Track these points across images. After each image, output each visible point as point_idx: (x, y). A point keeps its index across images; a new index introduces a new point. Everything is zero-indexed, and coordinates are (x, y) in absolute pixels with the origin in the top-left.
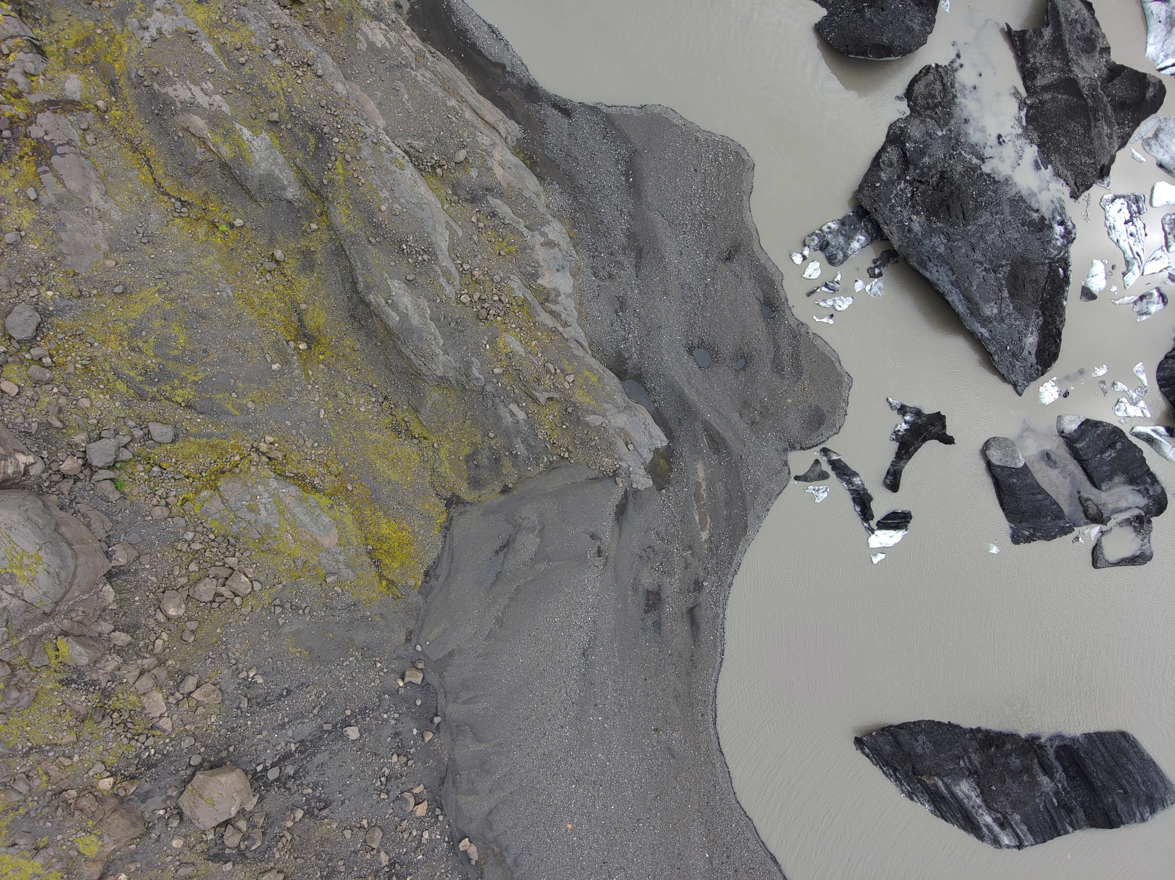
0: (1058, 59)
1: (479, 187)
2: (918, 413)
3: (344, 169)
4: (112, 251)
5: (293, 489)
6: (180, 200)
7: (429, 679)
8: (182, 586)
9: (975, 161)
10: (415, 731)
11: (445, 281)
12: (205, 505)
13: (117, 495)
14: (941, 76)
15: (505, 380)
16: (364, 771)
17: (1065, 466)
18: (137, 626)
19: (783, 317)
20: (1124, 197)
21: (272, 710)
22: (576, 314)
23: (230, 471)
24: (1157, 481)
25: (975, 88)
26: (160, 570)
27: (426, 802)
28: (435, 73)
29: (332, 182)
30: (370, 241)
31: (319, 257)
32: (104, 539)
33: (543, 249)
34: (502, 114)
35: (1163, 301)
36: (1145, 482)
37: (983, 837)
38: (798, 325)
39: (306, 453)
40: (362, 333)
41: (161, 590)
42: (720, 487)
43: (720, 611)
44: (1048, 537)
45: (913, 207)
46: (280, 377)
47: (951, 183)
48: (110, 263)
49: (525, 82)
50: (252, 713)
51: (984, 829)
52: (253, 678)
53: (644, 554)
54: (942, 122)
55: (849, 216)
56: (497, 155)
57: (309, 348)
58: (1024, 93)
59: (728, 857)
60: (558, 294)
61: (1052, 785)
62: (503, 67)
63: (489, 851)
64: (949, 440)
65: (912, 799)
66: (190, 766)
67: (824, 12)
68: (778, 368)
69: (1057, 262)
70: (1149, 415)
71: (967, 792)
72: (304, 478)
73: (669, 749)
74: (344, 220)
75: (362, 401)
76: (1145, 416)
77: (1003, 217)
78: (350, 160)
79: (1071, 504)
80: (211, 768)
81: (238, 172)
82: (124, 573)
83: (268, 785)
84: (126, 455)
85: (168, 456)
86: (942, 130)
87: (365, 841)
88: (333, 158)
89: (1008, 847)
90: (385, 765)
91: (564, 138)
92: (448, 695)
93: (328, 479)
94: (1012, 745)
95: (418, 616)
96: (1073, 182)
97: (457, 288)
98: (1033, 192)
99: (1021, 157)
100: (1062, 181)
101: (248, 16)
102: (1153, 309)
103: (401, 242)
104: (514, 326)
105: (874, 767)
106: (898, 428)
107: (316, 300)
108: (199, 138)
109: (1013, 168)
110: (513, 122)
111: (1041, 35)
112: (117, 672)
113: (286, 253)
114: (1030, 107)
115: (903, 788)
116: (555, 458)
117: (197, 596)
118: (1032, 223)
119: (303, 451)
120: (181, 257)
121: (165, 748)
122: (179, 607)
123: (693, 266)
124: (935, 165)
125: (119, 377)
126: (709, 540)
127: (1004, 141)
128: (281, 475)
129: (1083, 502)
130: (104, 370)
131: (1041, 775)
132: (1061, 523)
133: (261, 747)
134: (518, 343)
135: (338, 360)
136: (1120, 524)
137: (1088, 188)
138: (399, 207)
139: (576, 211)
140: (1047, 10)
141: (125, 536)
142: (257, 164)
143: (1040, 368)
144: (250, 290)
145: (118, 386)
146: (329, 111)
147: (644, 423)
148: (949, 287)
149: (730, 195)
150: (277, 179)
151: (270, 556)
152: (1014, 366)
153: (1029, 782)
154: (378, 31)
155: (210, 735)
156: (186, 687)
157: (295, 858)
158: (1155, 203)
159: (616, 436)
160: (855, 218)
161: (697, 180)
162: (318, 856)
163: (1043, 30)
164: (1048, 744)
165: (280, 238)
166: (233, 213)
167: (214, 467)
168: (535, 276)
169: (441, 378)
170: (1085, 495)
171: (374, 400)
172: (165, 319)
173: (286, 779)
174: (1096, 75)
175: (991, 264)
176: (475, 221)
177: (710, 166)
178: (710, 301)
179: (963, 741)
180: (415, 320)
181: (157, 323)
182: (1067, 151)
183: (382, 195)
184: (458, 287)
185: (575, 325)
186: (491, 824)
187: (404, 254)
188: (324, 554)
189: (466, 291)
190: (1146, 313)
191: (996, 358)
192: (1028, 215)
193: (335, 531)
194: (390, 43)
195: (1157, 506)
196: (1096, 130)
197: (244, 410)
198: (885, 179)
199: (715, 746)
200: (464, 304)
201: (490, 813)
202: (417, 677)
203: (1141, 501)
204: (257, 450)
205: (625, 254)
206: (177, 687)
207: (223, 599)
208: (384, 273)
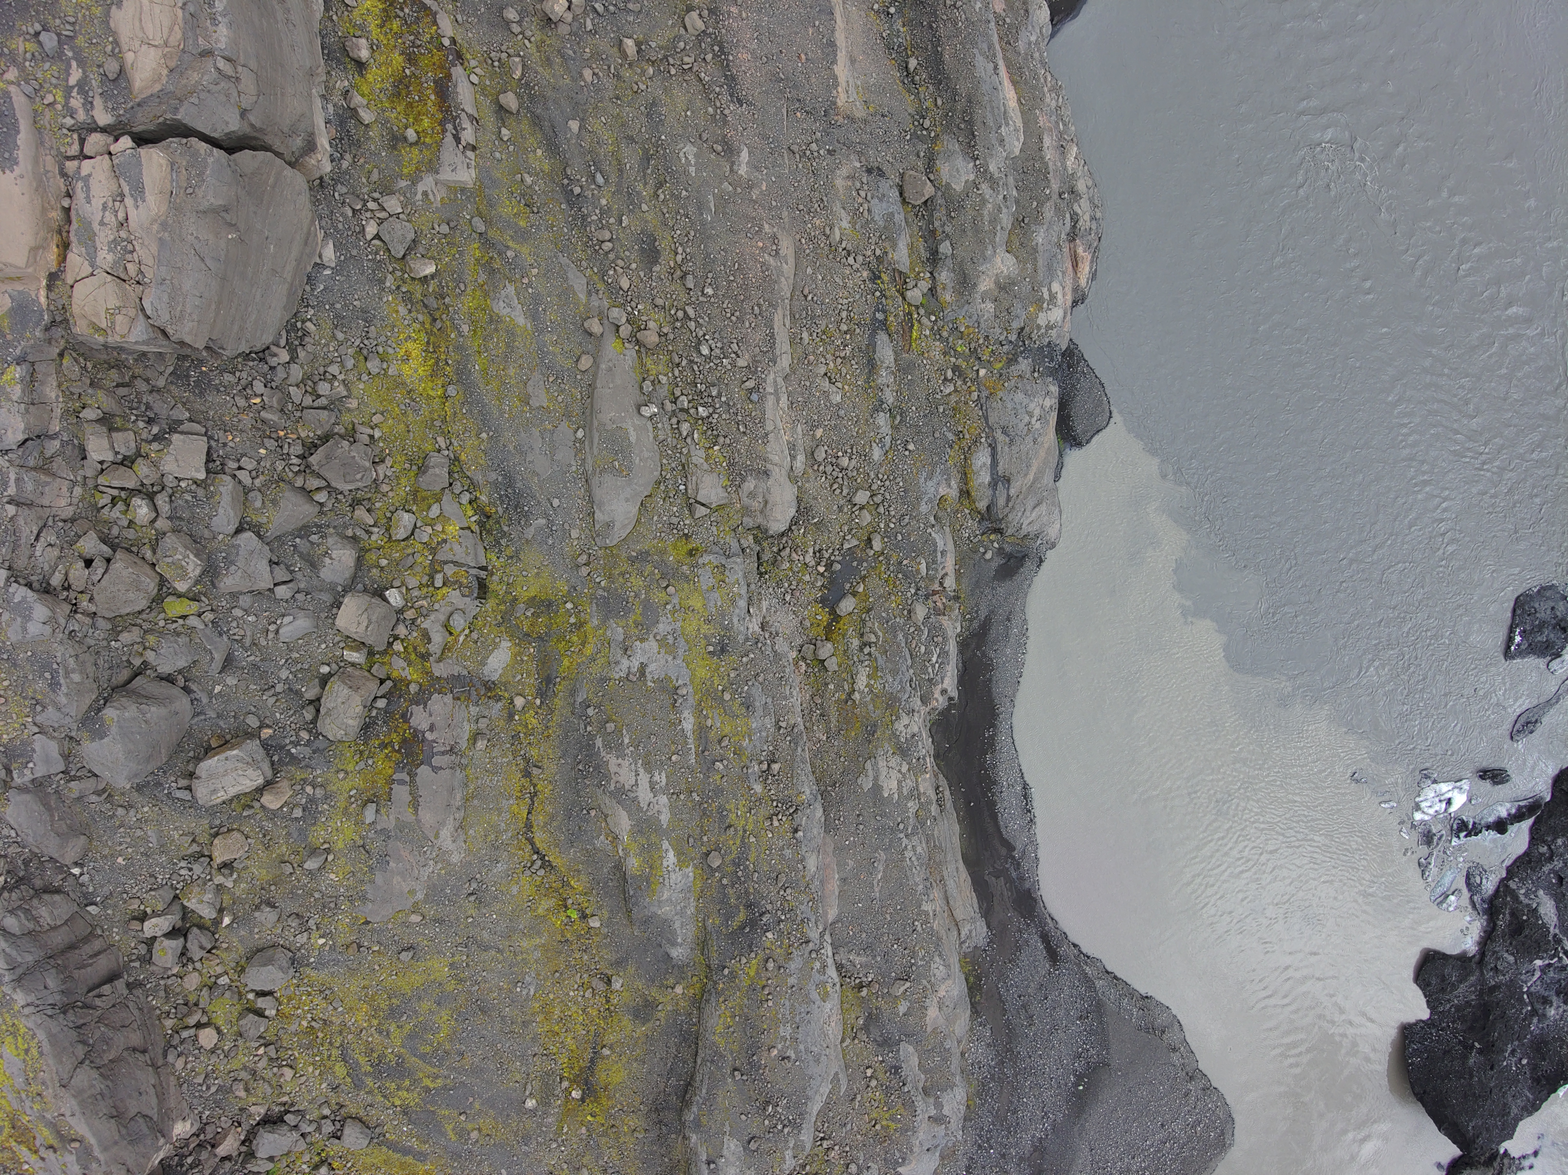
1: (900, 1031)
3: (757, 973)
4: (425, 901)
6: (543, 860)
28: (929, 838)
29: (733, 975)
30: (733, 1074)
31: (661, 1017)
33: (928, 1127)
34: (976, 906)
46: (527, 1118)
48: (415, 918)
49: (1027, 885)
56: (944, 989)
57: (583, 1100)
62: (1011, 849)
74: (720, 1029)
78: (771, 968)
85: (345, 1158)
88: (753, 953)
91: (1032, 986)
97: (800, 1162)
101: (757, 704)
103: (771, 1100)
107: (625, 1054)
108: (612, 832)
110: (984, 924)
113: (626, 985)
120: (502, 927)
125: (343, 1059)
130: (331, 1043)
135: (605, 1134)
138: (793, 1056)
139: (992, 1077)
142: (659, 902)
144: (557, 996)
145: (337, 1068)
146: (782, 891)
150: (674, 933)
154: (894, 774)
161: (1158, 1136)
165: (631, 970)
166: (594, 906)
168: (898, 1165)
172: (439, 1004)
176: (870, 1075)
177: (1181, 1130)
181: (426, 1005)
183: (782, 1032)
184: (802, 1160)
187: (764, 1113)
194: (900, 794)
197: (462, 1138)
208: (727, 1123)
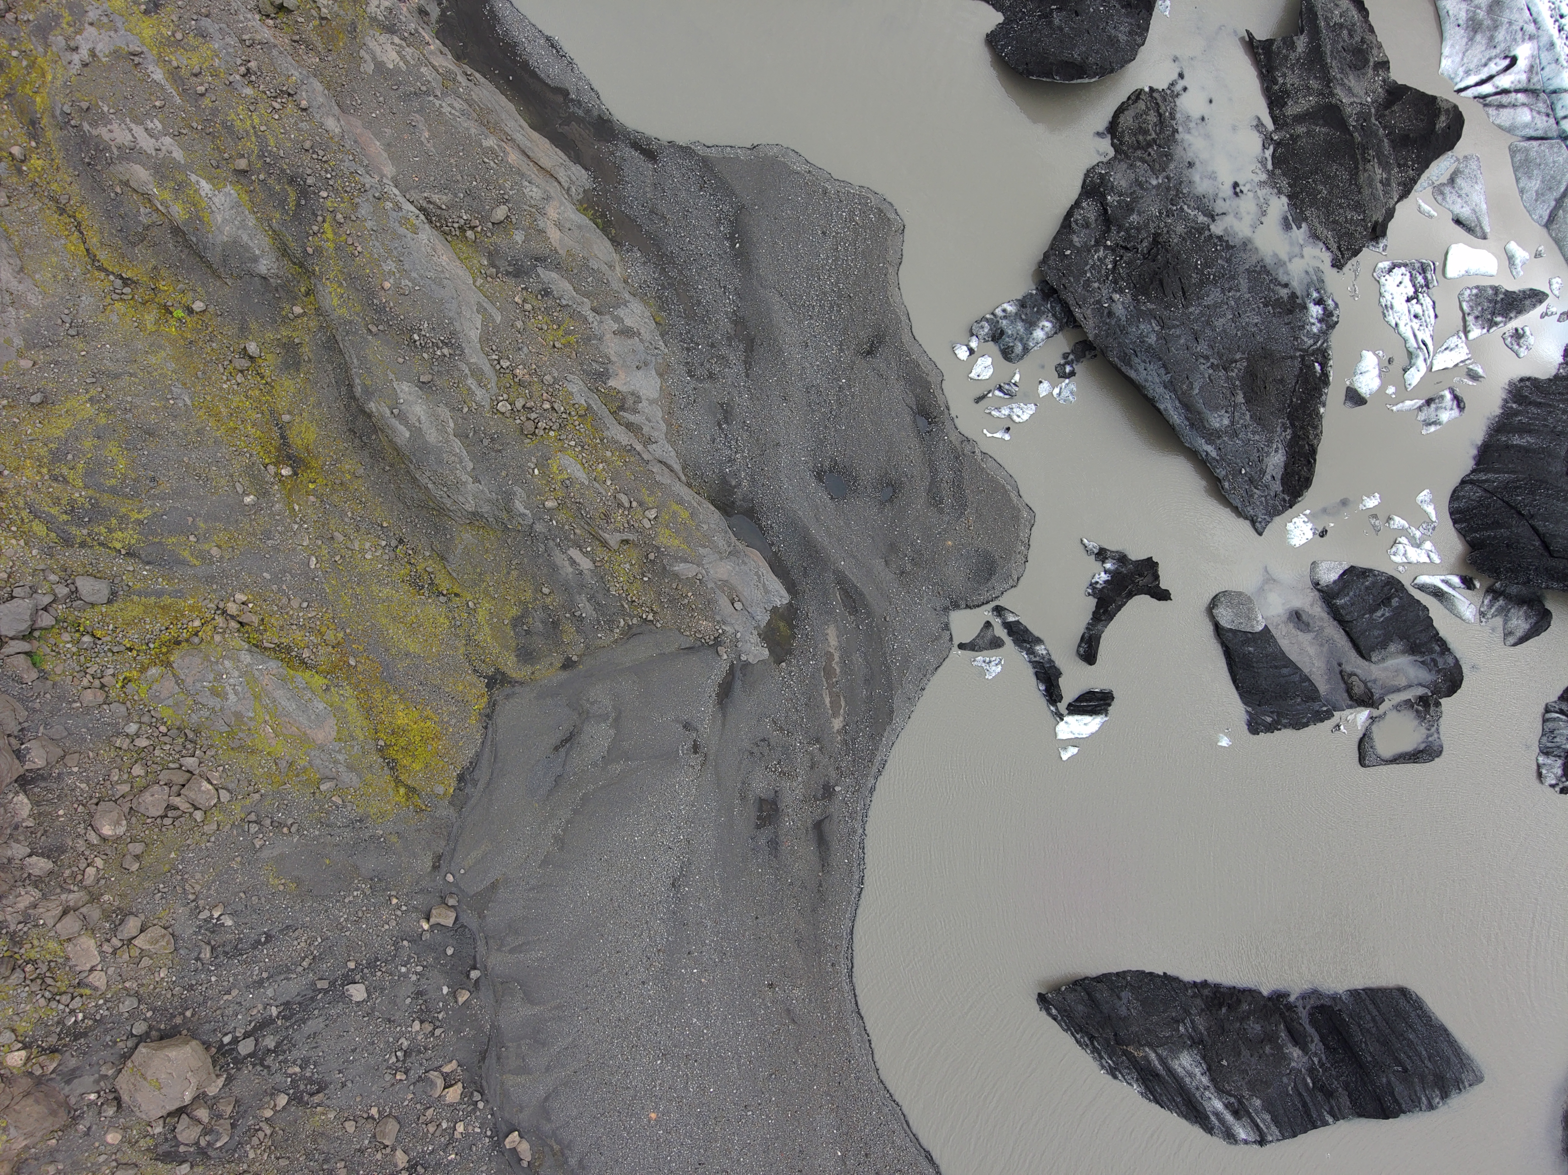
0: (1316, 78)
1: (526, 256)
2: (1122, 559)
3: (335, 234)
4: (28, 348)
5: (273, 665)
6: (122, 278)
7: (464, 920)
8: (123, 796)
9: (1201, 219)
10: (445, 990)
11: (475, 383)
12: (154, 687)
13: (34, 675)
14: (1157, 104)
15: (562, 516)
16: (373, 1043)
17: (1322, 629)
18: (61, 850)
19: (942, 431)
20: (1405, 265)
21: (245, 962)
22: (664, 427)
23: (187, 641)
24: (1449, 650)
25: (1203, 119)
26: (92, 774)
27: (460, 1085)
28: (469, 102)
29: (318, 251)
30: (369, 330)
31: (306, 351)
32: (16, 733)
33: (617, 339)
34: (565, 157)
35: (1458, 406)
36: (1432, 651)
37: (1212, 1128)
38: (962, 442)
39: (291, 616)
40: (366, 453)
41: (95, 801)
42: (858, 659)
43: (857, 825)
44: (1298, 725)
45: (1115, 282)
46: (255, 513)
47: (1167, 250)
48: (26, 364)
49: (595, 113)
50: (218, 966)
51: (1213, 1118)
52: (218, 919)
53: (755, 750)
54: (1157, 166)
55: (1031, 294)
56: (552, 212)
57: (295, 474)
58: (1270, 126)
59: (866, 1155)
60: (638, 399)
61: (1305, 1059)
62: (565, 93)
63: (546, 1149)
64: (1163, 595)
65: (1115, 1077)
66: (132, 1035)
67: (999, 18)
68: (935, 499)
69: (1313, 355)
70: (1437, 560)
71: (1189, 1068)
72: (289, 649)
73: (788, 1011)
74: (335, 302)
75: (368, 545)
76: (1432, 562)
77: (1238, 294)
78: (342, 221)
79: (1329, 681)
80: (161, 1038)
81: (194, 239)
82: (44, 778)
83: (239, 1062)
84: (46, 620)
85: (103, 622)
86: (1157, 178)
87: (374, 1136)
88: (320, 219)
89: (1246, 1142)
90: (402, 1034)
91: (648, 189)
92: (491, 942)
93: (322, 650)
94: (1250, 1005)
95: (449, 834)
96: (1335, 246)
97: (493, 392)
98: (1280, 260)
99: (1264, 213)
100: (1321, 245)
101: (211, 30)
102: (1445, 416)
103: (412, 331)
104: (573, 443)
105: (1065, 1033)
106: (1096, 579)
107: (303, 410)
108: (143, 194)
109: (1254, 227)
110: (579, 168)
111: (1292, 46)
112: (30, 911)
113: (262, 345)
114: (1278, 144)
115: (1104, 1062)
116: (635, 621)
117: (142, 810)
118: (1278, 303)
119: (287, 613)
120: (122, 354)
121: (97, 1012)
122: (117, 823)
123: (823, 362)
124: (1147, 225)
125: (36, 516)
126: (844, 730)
127: (1241, 191)
128: (257, 646)
129: (1345, 677)
130: (16, 507)
131: (1289, 1045)
132: (1316, 706)
133: (229, 1011)
134: (579, 466)
135: (334, 490)
136: (1397, 707)
137: (1356, 253)
138: (410, 284)
139: (664, 288)
140: (1301, 11)
141: (45, 728)
142: (218, 228)
143: (1287, 498)
144: (215, 396)
145: (35, 528)
146: (315, 156)
147: (757, 574)
148: (1161, 390)
149: (870, 267)
150: (247, 248)
151: (243, 755)
152: (1252, 496)
153: (1272, 1055)
154: (389, 47)
155: (159, 995)
156: (124, 932)
157: (278, 1159)
158: (1451, 272)
159: (717, 590)
160: (1039, 298)
161: (826, 246)
162: (308, 1156)
163: (1295, 38)
164: (1300, 1003)
165: (254, 326)
166: (191, 294)
167: (165, 636)
168: (603, 376)
169: (474, 514)
170: (1348, 668)
171: (384, 543)
172: (99, 438)
173: (263, 1053)
174: (1369, 100)
175: (1221, 359)
176: (520, 301)
177: (843, 228)
178: (845, 409)
179: (1184, 999)
180: (432, 436)
181: (88, 443)
182: (1327, 203)
183: (386, 268)
184: (495, 390)
185: (662, 441)
186: (548, 1113)
187: (416, 347)
188: (317, 753)
189: (505, 396)
190: (1434, 423)
191: (1226, 485)
192: (1273, 291)
193: (332, 721)
194: (406, 62)
195: (1449, 684)
196: (1366, 175)
197: (205, 558)
198: (1078, 245)
199: (851, 1006)
200: (503, 414)
201: (546, 1099)
202: (447, 917)
203: (1425, 675)
204: (224, 612)
205: (730, 345)
206: (115, 930)
207: (179, 813)
208: (389, 372)
